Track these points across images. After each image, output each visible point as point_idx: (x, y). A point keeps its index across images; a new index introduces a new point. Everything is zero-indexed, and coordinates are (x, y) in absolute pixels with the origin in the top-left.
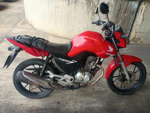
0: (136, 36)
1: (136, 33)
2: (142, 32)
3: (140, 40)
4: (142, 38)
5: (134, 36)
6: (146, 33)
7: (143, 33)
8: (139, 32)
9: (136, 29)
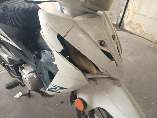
0: (133, 18)
1: (134, 13)
2: (143, 15)
3: (140, 28)
4: (144, 25)
5: (131, 19)
6: (149, 19)
7: (145, 16)
8: (138, 14)
9: (133, 5)
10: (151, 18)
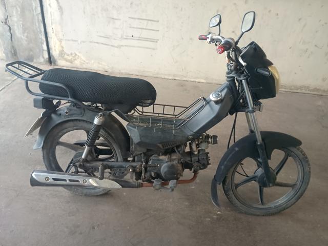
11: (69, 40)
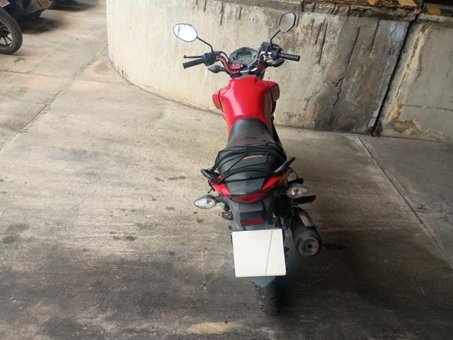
1: (400, 106)
3: (412, 127)
6: (427, 109)
9: (399, 95)
10: (429, 108)
11: (411, 106)
